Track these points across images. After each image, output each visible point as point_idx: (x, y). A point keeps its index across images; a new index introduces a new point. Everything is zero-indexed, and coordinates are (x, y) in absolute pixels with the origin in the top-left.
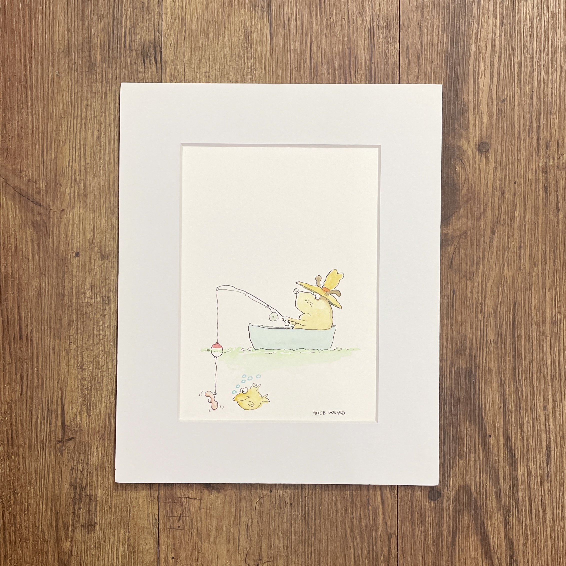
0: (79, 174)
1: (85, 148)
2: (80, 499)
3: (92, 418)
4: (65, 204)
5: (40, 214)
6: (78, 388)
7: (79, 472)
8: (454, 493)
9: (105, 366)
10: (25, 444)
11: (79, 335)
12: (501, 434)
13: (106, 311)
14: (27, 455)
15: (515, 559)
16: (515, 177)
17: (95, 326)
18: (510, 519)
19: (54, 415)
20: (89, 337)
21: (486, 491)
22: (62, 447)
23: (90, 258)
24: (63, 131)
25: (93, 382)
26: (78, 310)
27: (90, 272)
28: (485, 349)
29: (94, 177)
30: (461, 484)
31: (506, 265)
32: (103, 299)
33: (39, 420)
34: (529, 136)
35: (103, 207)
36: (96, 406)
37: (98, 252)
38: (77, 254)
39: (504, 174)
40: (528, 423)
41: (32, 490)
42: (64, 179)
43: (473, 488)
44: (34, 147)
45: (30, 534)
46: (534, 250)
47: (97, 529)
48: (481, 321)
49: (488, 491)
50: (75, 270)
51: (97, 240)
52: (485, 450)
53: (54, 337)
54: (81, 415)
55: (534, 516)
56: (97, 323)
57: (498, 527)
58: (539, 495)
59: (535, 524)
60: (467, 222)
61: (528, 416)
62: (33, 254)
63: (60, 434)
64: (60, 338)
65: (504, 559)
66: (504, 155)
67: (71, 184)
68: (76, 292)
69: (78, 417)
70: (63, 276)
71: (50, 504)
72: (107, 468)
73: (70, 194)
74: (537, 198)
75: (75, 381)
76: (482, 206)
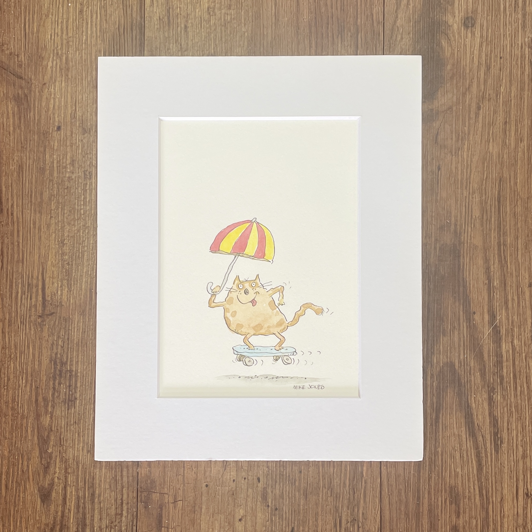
0: (62, 48)
1: (67, 21)
2: (60, 375)
3: (73, 293)
4: (47, 78)
5: (22, 88)
6: (58, 263)
7: (59, 347)
8: (438, 369)
9: (86, 241)
10: (5, 319)
11: (60, 209)
12: (486, 310)
13: (88, 186)
14: (7, 330)
15: (499, 436)
16: (500, 52)
17: (76, 201)
18: (494, 396)
19: (34, 290)
20: (70, 211)
21: (470, 368)
22: (43, 321)
23: (72, 132)
24: (46, 5)
25: (74, 257)
26: (58, 184)
27: (71, 146)
28: (470, 225)
29: (76, 51)
30: (445, 360)
31: (491, 140)
32: (84, 174)
33: (19, 295)
34: (515, 11)
35: (85, 81)
36: (77, 281)
37: (79, 126)
38: (59, 128)
39: (489, 49)
40: (513, 299)
41: (12, 365)
42: (46, 53)
43: (457, 364)
44: (16, 20)
45: (9, 409)
46: (519, 125)
47: (78, 405)
48: (466, 197)
49: (472, 368)
50: (56, 144)
51: (79, 114)
52: (469, 327)
53: (35, 211)
54: (62, 290)
55: (519, 394)
56: (78, 197)
57: (483, 404)
58: (523, 373)
59: (519, 401)
60: (453, 97)
61: (513, 293)
62: (14, 128)
63: (40, 309)
64: (40, 212)
65: (488, 437)
66: (490, 30)
67: (53, 58)
68: (57, 167)
69: (59, 292)
70: (45, 150)
71: (30, 378)
72: (88, 343)
73: (52, 67)
74: (523, 73)
75: (56, 256)
76: (468, 82)
